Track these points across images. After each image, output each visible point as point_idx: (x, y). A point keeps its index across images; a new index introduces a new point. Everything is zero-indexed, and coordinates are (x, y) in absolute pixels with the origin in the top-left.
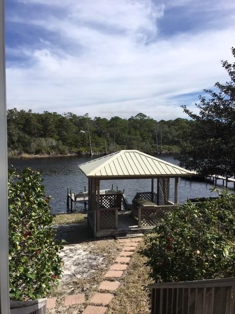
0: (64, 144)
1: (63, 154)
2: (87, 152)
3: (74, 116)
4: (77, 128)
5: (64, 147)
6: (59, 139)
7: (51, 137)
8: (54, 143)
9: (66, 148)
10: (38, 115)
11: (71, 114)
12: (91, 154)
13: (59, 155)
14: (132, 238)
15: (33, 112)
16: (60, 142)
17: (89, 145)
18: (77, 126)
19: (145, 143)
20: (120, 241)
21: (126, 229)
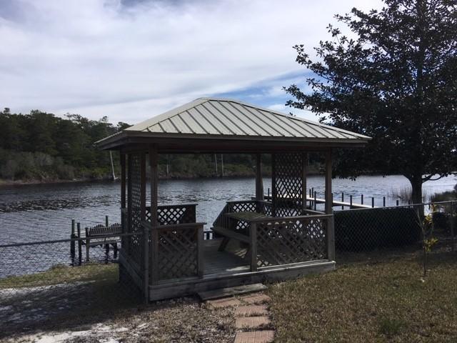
0: (66, 163)
1: (64, 179)
2: (105, 174)
3: (84, 121)
4: (90, 137)
5: (66, 167)
6: (58, 155)
7: (43, 151)
8: (49, 161)
9: (70, 170)
10: (21, 116)
11: (79, 117)
12: (113, 178)
13: (58, 181)
14: (241, 294)
15: (12, 113)
16: (60, 159)
17: (110, 165)
18: (89, 135)
19: (198, 161)
20: (215, 304)
21: (222, 275)
